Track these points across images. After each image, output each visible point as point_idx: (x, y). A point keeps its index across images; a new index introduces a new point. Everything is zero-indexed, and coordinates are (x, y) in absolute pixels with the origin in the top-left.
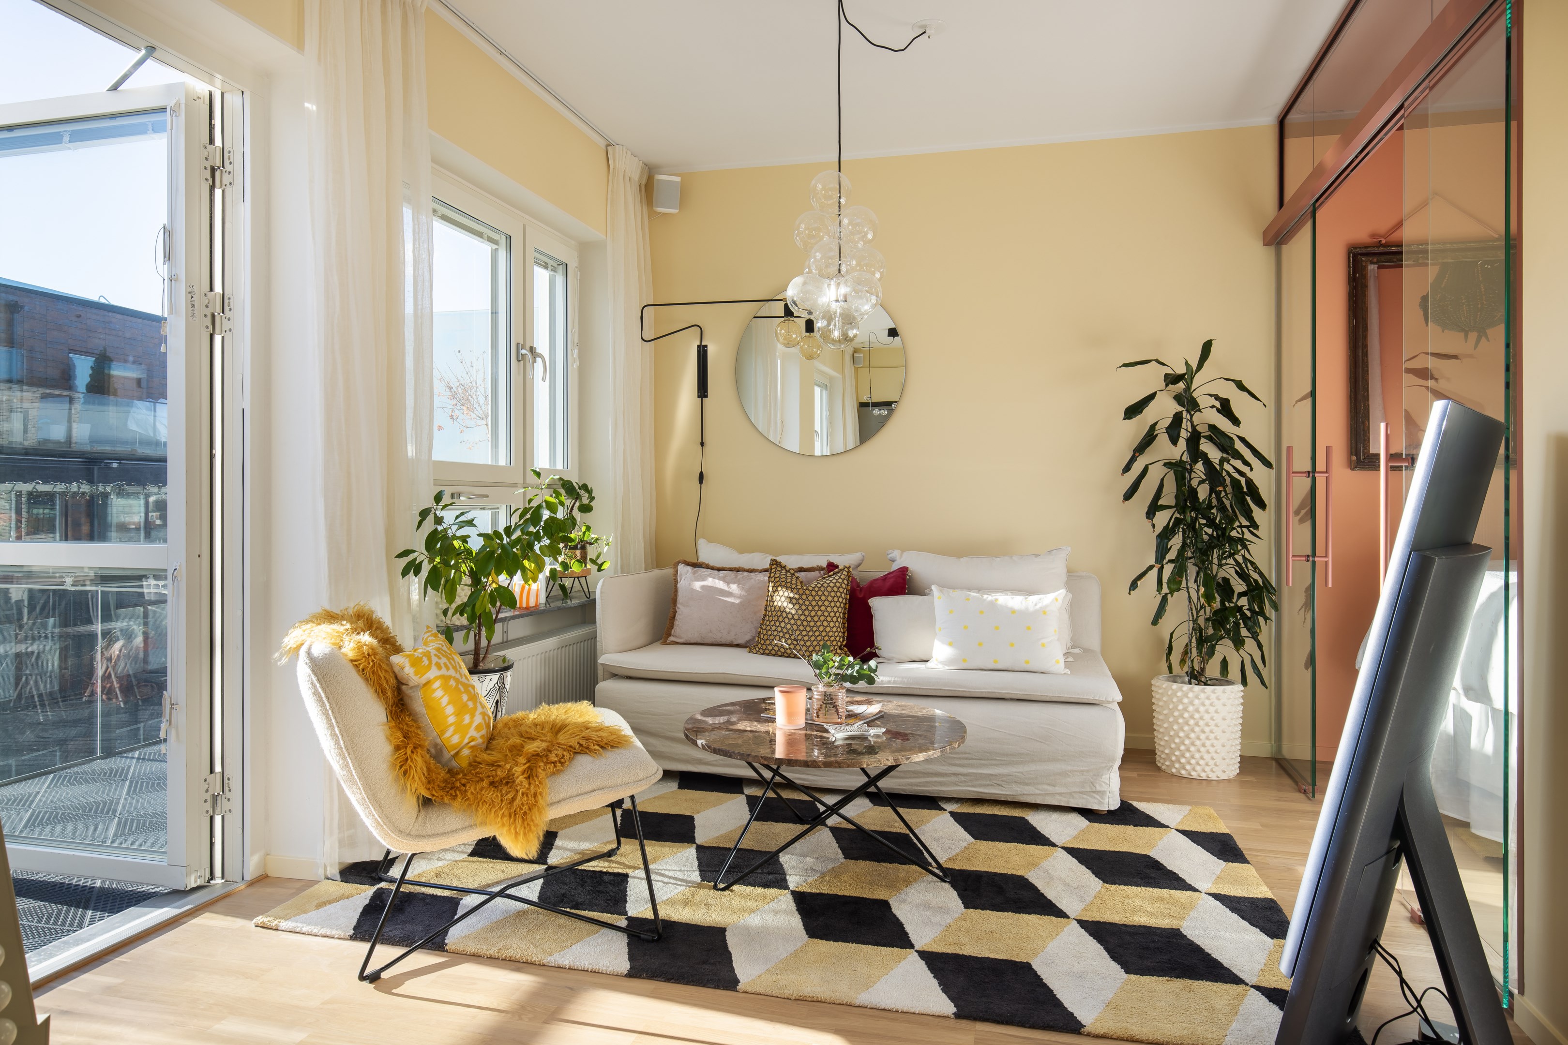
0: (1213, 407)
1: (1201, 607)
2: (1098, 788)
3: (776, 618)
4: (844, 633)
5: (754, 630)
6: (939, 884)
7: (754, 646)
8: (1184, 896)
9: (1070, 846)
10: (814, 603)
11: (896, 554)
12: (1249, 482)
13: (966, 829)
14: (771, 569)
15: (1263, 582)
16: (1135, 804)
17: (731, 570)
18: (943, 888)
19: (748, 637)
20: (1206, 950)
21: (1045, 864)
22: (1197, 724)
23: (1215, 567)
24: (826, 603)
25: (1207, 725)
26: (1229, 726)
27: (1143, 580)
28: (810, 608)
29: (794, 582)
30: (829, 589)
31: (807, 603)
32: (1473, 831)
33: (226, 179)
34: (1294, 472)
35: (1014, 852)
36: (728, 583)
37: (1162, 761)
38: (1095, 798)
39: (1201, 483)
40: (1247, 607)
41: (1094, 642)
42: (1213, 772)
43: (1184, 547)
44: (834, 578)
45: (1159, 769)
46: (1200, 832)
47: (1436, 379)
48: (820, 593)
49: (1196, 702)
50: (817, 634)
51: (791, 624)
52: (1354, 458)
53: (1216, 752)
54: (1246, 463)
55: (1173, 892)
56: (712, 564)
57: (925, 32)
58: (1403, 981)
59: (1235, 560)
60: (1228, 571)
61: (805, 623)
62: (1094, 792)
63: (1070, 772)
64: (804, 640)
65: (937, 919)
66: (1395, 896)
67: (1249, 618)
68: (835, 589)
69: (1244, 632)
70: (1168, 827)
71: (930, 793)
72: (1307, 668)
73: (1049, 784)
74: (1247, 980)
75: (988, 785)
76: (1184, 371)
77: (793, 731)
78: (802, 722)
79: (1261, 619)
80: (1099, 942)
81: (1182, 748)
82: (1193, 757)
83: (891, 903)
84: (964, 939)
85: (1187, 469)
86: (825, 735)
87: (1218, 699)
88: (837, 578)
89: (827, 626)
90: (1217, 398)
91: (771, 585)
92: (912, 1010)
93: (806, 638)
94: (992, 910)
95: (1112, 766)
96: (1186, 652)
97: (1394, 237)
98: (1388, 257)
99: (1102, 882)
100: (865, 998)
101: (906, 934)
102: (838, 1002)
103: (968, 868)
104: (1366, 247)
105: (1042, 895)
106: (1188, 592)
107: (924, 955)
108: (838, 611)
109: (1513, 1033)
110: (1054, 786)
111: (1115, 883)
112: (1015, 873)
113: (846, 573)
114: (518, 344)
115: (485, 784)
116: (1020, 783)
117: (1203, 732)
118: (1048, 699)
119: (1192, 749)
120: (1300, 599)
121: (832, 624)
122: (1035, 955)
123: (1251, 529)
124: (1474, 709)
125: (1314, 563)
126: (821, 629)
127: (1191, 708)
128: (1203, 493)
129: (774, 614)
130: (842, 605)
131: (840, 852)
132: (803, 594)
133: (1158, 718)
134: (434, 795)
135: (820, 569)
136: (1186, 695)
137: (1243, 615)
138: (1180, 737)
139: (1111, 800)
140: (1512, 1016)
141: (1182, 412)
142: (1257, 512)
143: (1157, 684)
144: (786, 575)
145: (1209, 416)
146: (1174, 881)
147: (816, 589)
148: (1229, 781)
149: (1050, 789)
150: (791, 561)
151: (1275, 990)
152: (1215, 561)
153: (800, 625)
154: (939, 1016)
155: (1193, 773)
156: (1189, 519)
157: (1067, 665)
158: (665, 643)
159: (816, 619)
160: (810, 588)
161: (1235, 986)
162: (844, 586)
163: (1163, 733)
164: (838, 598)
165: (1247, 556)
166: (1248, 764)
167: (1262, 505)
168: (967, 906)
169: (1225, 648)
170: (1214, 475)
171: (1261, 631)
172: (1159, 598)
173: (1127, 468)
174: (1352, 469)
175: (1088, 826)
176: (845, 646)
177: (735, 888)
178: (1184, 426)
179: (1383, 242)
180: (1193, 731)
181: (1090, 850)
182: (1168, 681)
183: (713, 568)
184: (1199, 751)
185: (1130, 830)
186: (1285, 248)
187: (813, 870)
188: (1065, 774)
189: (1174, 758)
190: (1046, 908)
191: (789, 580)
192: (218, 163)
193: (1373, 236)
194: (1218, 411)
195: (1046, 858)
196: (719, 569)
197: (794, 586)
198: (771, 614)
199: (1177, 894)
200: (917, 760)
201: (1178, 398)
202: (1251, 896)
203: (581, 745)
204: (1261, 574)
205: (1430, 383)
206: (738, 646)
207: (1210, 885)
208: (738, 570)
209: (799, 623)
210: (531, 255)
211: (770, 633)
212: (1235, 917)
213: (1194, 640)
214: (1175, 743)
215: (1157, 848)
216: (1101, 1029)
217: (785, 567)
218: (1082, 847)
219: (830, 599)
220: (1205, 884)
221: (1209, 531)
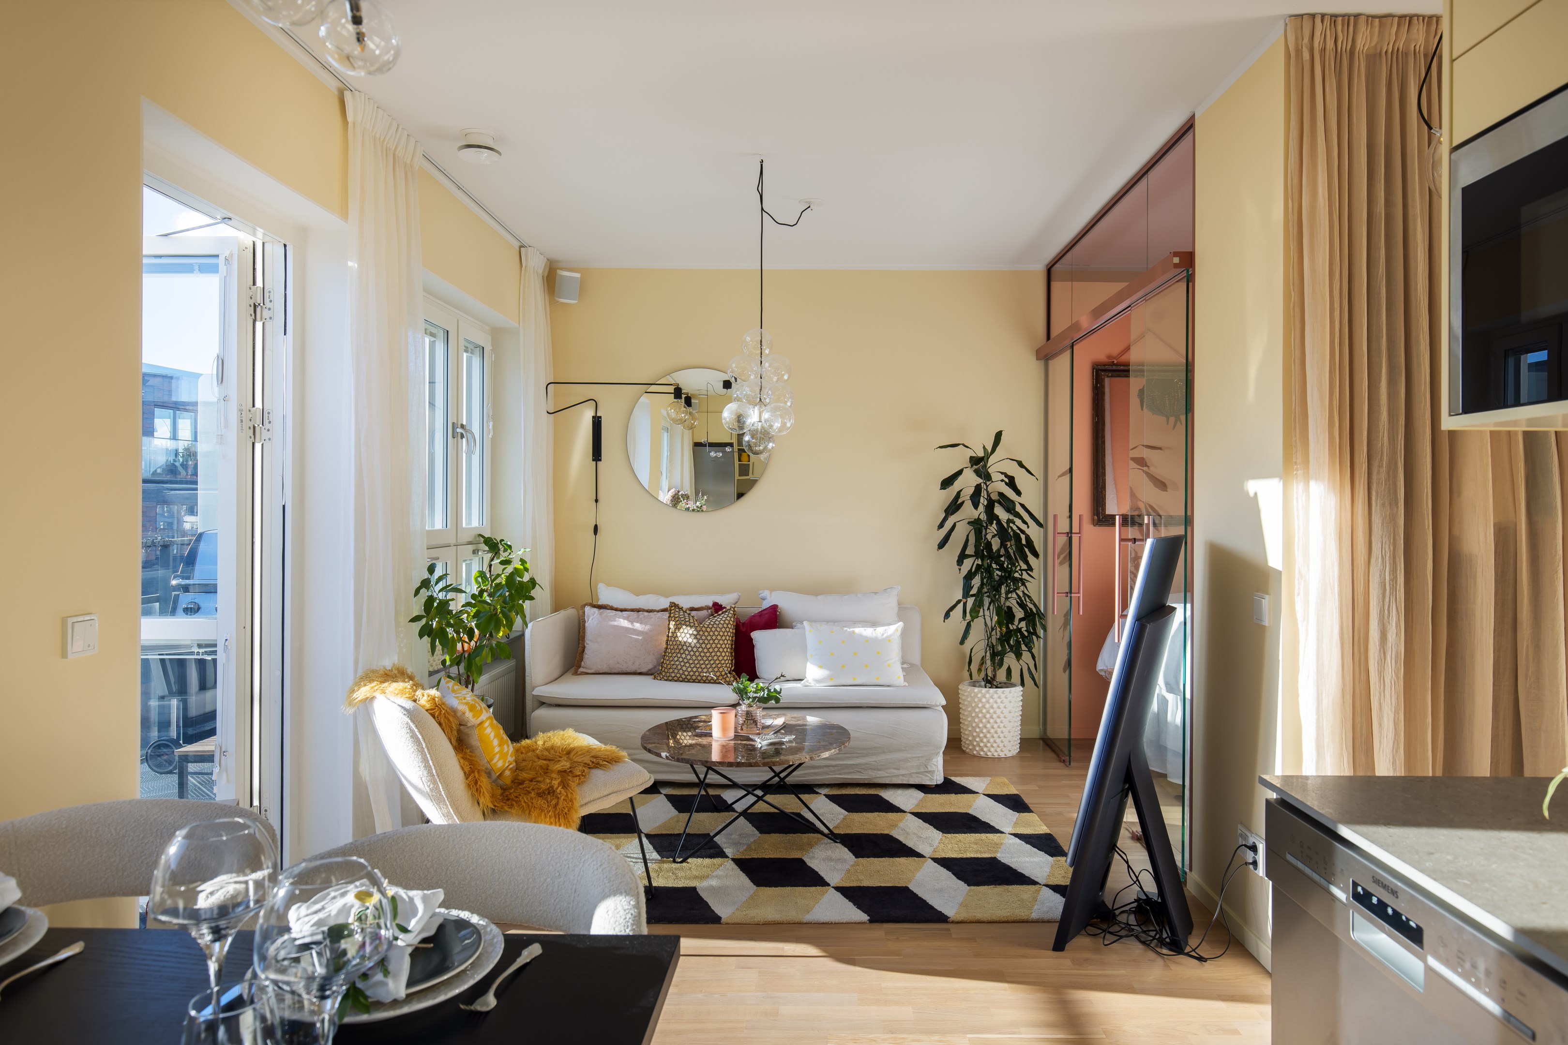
0: (1002, 481)
1: (993, 629)
2: (930, 769)
3: (678, 651)
4: (732, 660)
5: (655, 661)
6: (833, 844)
7: (658, 674)
8: (995, 838)
9: (915, 811)
10: (709, 638)
11: (766, 593)
12: (1028, 538)
13: (840, 806)
14: (671, 610)
15: (1036, 611)
16: (953, 779)
17: (632, 610)
18: (836, 847)
19: (650, 666)
20: (1014, 868)
21: (901, 825)
22: (992, 717)
23: (1003, 600)
24: (719, 637)
25: (999, 717)
26: (1013, 717)
27: (953, 611)
28: (706, 642)
29: (692, 621)
30: (721, 626)
31: (704, 638)
32: (1169, 779)
33: (266, 314)
34: (1058, 533)
35: (878, 818)
36: (632, 623)
37: (966, 746)
38: (927, 776)
39: (993, 536)
40: (1025, 629)
41: (916, 659)
42: (1003, 751)
43: (982, 584)
44: (723, 617)
45: (964, 752)
46: (999, 795)
47: (1148, 467)
48: (713, 629)
49: (991, 701)
50: (712, 662)
51: (690, 655)
52: (1096, 517)
53: (1005, 737)
54: (1024, 522)
55: (988, 835)
56: (615, 606)
57: (809, 207)
58: (1129, 867)
59: (1017, 594)
60: (1013, 603)
61: (702, 654)
62: (927, 772)
63: (910, 759)
64: (701, 668)
65: (839, 866)
66: (1123, 825)
67: (1027, 637)
68: (725, 626)
69: (1023, 647)
70: (978, 793)
71: (807, 782)
72: (1065, 672)
73: (895, 769)
74: (1040, 882)
75: (851, 773)
76: (983, 455)
77: (727, 742)
78: (732, 734)
79: (1034, 637)
80: (948, 870)
81: (981, 735)
82: (988, 742)
83: (804, 859)
84: (861, 877)
85: (984, 526)
86: (751, 743)
87: (1006, 698)
88: (725, 616)
89: (720, 656)
90: (1006, 475)
91: (672, 623)
92: (842, 921)
93: (703, 666)
94: (874, 857)
95: (939, 752)
96: (983, 661)
97: (1123, 359)
98: (1118, 373)
99: (941, 833)
100: (808, 918)
101: (822, 878)
102: (792, 922)
103: (850, 832)
104: (1104, 365)
105: (905, 845)
106: (985, 619)
107: (838, 889)
108: (727, 643)
109: (1186, 894)
110: (899, 769)
111: (950, 833)
112: (882, 832)
113: (732, 612)
114: (453, 423)
115: (533, 795)
116: (874, 770)
117: (996, 722)
118: (894, 706)
119: (988, 735)
120: (1060, 621)
121: (723, 654)
122: (910, 881)
123: (1029, 572)
124: (1170, 697)
125: (1071, 597)
126: (715, 658)
127: (987, 706)
128: (996, 544)
129: (676, 647)
130: (730, 638)
131: (755, 829)
132: (700, 631)
133: (964, 714)
134: (495, 806)
135: (707, 608)
136: (984, 696)
137: (1022, 634)
138: (979, 727)
139: (938, 777)
140: (1186, 885)
141: (980, 484)
142: (1031, 558)
143: (963, 689)
144: (684, 615)
145: (998, 486)
146: (988, 828)
147: (711, 626)
148: (1012, 757)
149: (896, 772)
150: (685, 602)
151: (1057, 886)
152: (1004, 595)
153: (698, 656)
154: (859, 923)
155: (989, 754)
156: (986, 565)
157: (906, 679)
158: (576, 673)
159: (711, 650)
160: (706, 626)
161: (1033, 886)
162: (731, 622)
163: (967, 725)
164: (728, 632)
165: (1026, 591)
166: (1025, 743)
167: (1036, 555)
168: (856, 857)
169: (1010, 659)
170: (1003, 532)
171: (1034, 646)
172: (965, 624)
173: (941, 526)
174: (1094, 526)
175: (924, 797)
176: (733, 671)
177: (689, 860)
178: (982, 495)
179: (1115, 362)
180: (989, 722)
181: (929, 813)
182: (970, 685)
183: (616, 610)
184: (993, 737)
185: (953, 797)
186: (1051, 362)
187: (741, 843)
188: (906, 760)
189: (975, 743)
190: (910, 853)
191: (688, 620)
192: (259, 300)
193: (1109, 357)
194: (1006, 484)
195: (901, 820)
196: (622, 610)
197: (692, 624)
198: (673, 645)
199: (991, 836)
200: (824, 757)
201: (978, 473)
202: (1037, 833)
203: (593, 762)
204: (1035, 605)
205: (1145, 469)
206: (641, 674)
207: (1011, 829)
208: (638, 610)
209: (697, 654)
210: (462, 344)
211: (673, 663)
212: (1029, 846)
213: (988, 654)
214: (976, 732)
215: (973, 808)
216: (960, 917)
217: (682, 608)
218: (923, 811)
219: (721, 634)
220: (1007, 829)
221: (1000, 573)
